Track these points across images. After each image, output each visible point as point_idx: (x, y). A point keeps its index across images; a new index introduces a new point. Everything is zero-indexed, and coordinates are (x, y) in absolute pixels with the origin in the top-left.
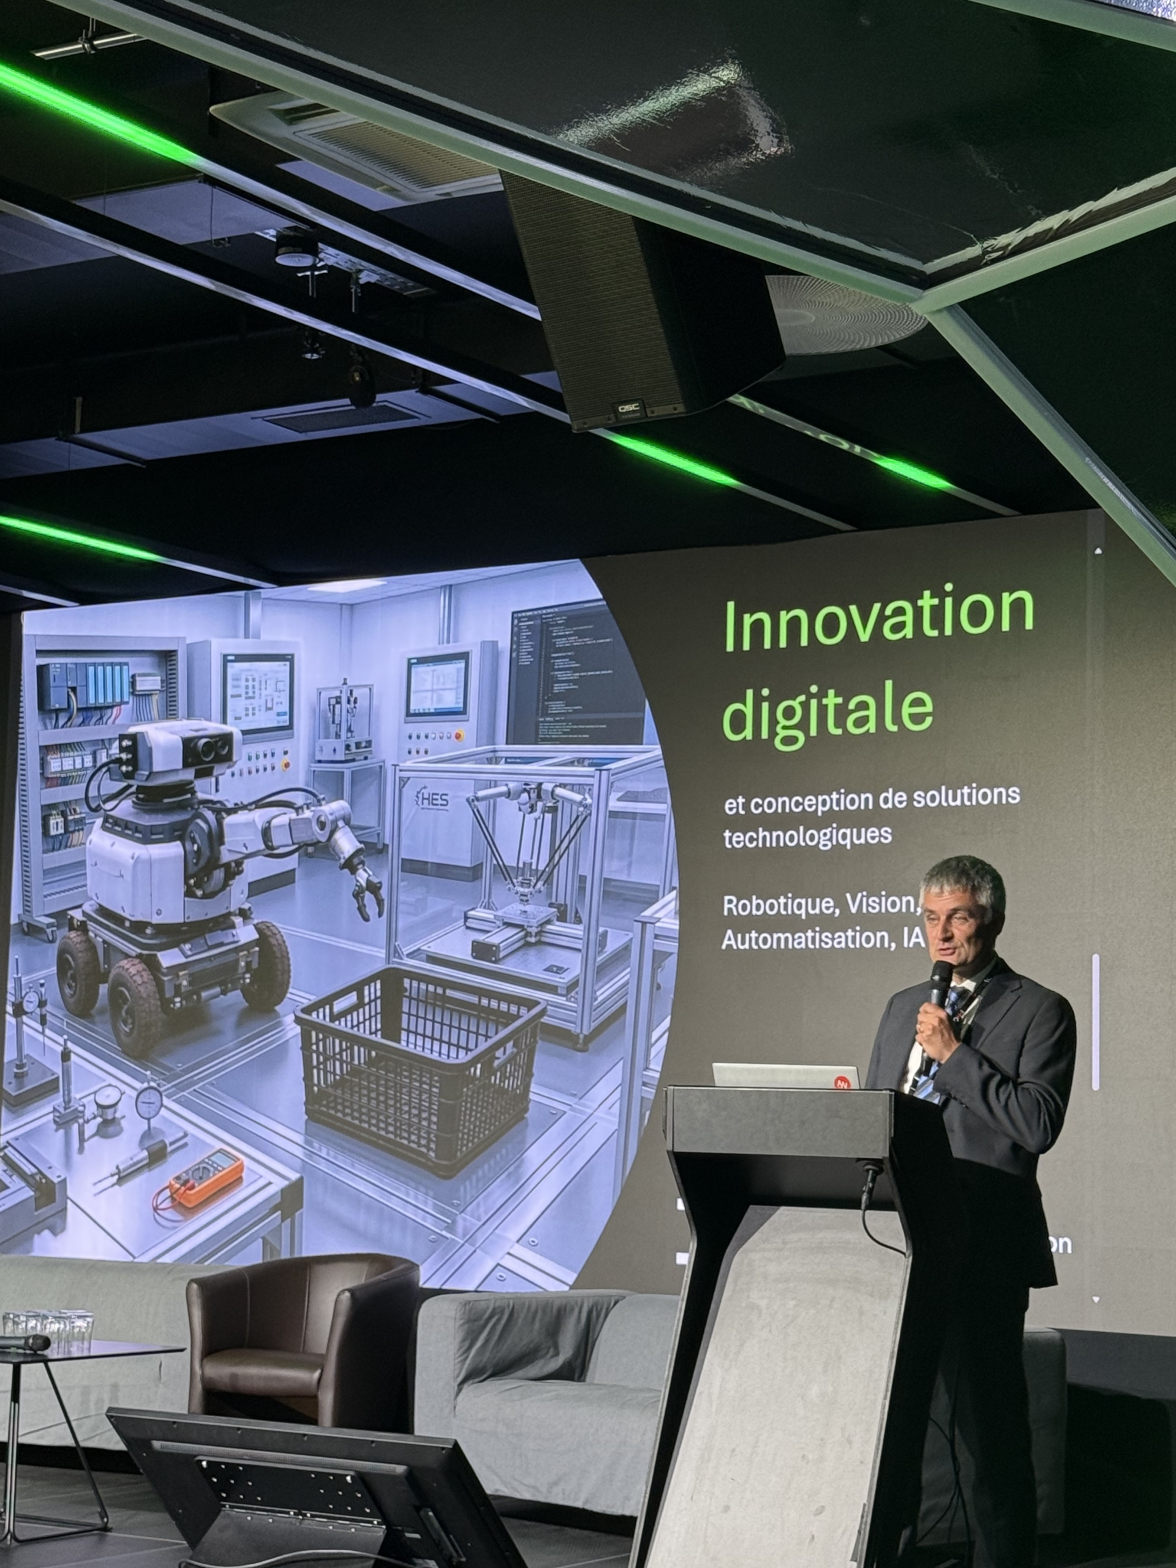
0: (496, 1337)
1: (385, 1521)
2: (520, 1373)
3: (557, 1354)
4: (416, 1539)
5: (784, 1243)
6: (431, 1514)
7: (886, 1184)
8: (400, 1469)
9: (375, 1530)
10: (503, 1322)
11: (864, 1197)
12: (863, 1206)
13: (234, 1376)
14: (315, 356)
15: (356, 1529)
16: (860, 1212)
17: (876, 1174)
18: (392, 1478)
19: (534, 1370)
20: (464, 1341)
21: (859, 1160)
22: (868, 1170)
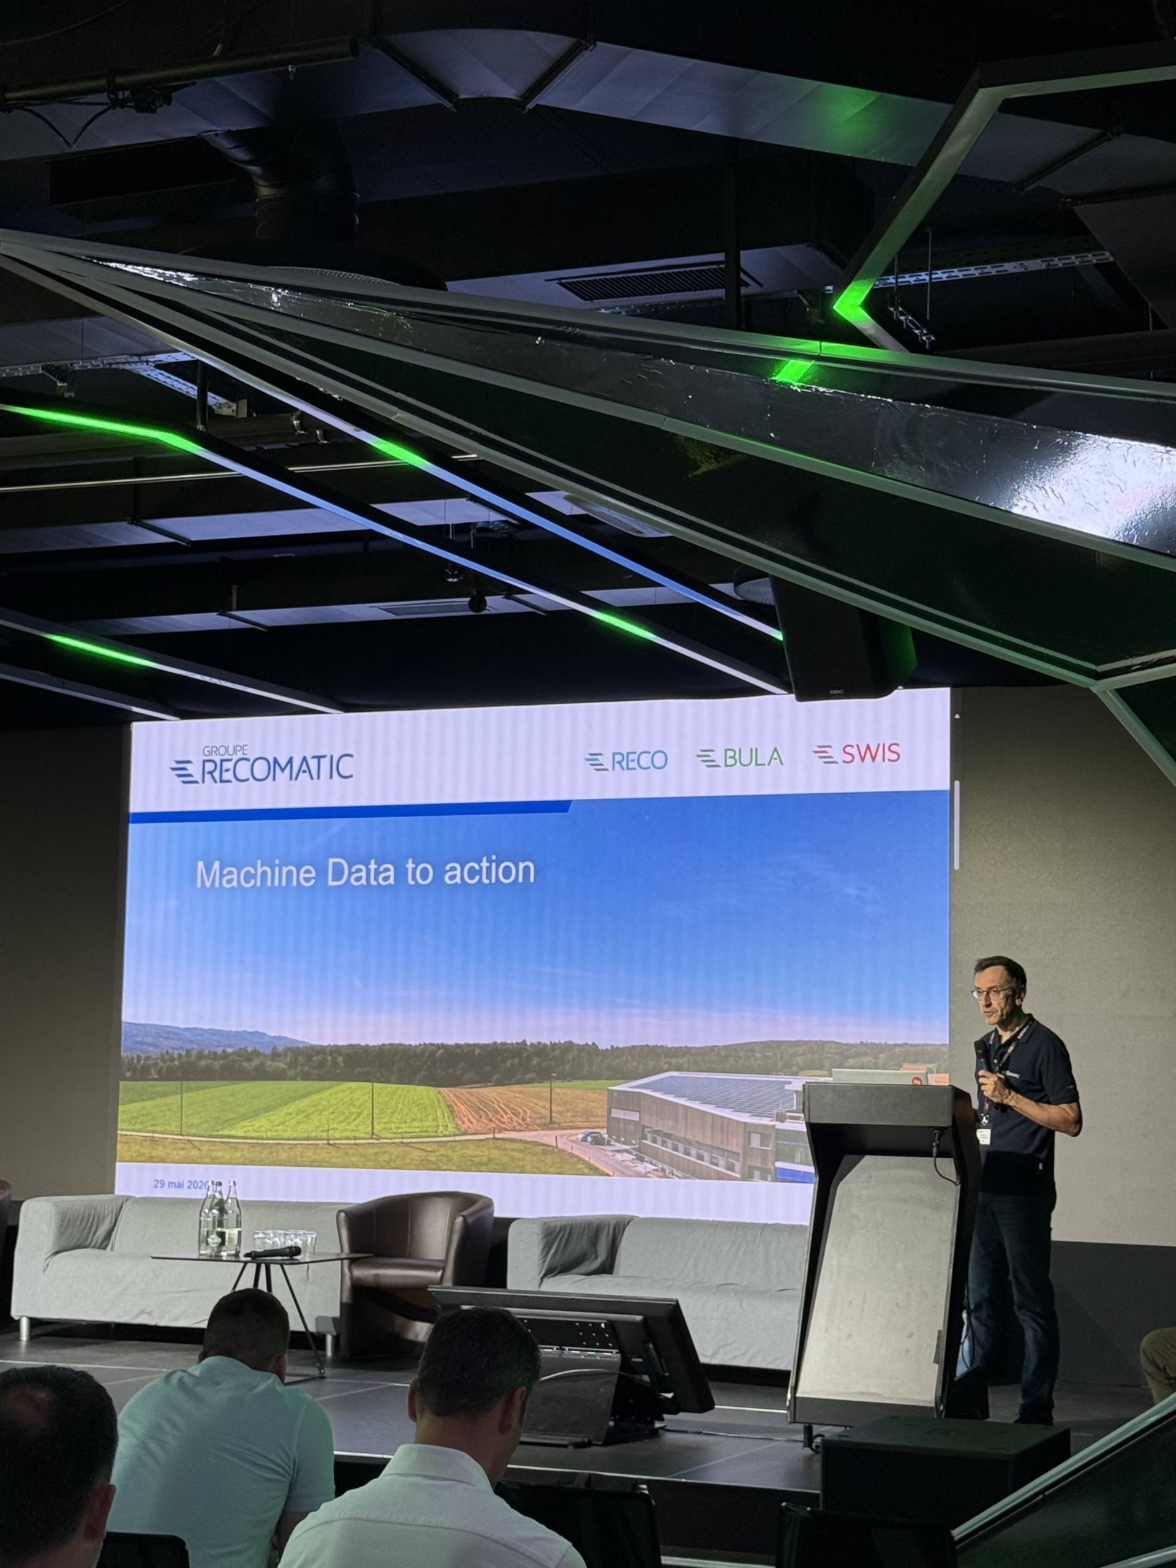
0: (562, 1246)
1: (621, 1352)
2: (575, 1270)
3: (596, 1258)
4: (640, 1363)
5: (871, 1177)
6: (651, 1346)
7: (948, 1141)
8: (639, 1318)
9: (612, 1355)
10: (566, 1235)
11: (935, 1150)
12: (934, 1155)
13: (376, 1276)
14: (455, 580)
15: (600, 1357)
16: (933, 1159)
17: (940, 1135)
18: (633, 1323)
19: (584, 1268)
20: (543, 1249)
21: (929, 1127)
22: (935, 1134)
